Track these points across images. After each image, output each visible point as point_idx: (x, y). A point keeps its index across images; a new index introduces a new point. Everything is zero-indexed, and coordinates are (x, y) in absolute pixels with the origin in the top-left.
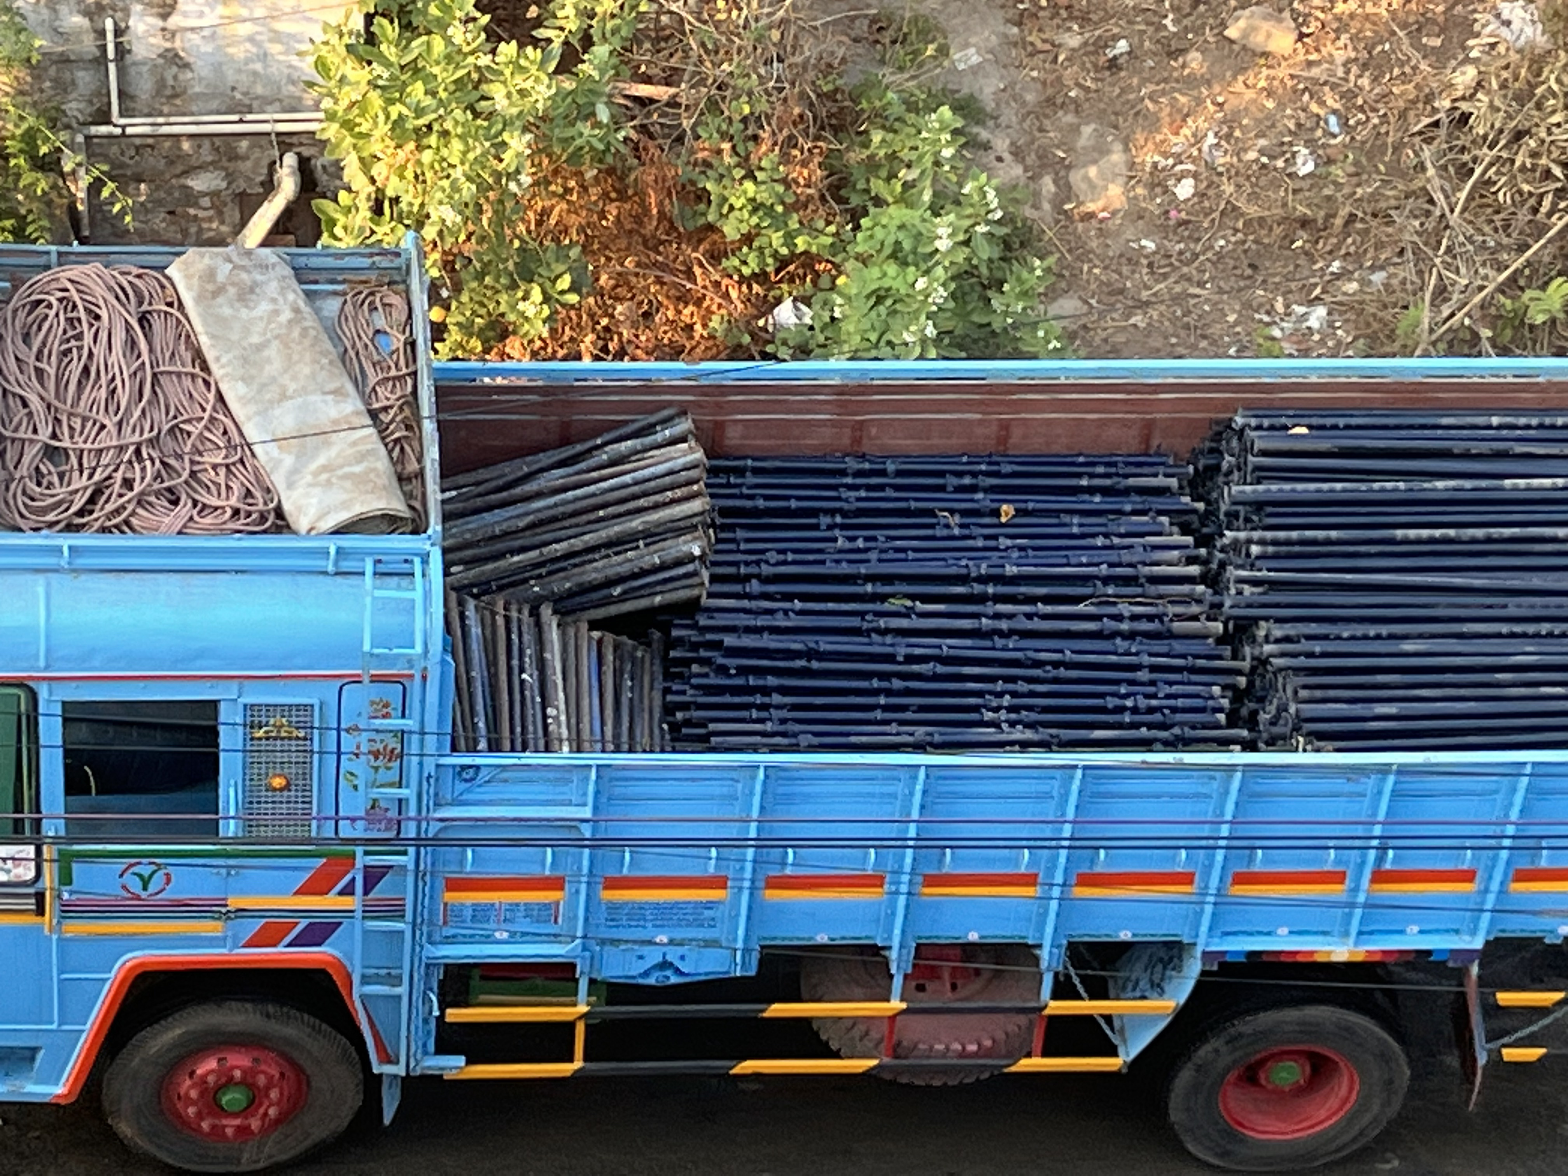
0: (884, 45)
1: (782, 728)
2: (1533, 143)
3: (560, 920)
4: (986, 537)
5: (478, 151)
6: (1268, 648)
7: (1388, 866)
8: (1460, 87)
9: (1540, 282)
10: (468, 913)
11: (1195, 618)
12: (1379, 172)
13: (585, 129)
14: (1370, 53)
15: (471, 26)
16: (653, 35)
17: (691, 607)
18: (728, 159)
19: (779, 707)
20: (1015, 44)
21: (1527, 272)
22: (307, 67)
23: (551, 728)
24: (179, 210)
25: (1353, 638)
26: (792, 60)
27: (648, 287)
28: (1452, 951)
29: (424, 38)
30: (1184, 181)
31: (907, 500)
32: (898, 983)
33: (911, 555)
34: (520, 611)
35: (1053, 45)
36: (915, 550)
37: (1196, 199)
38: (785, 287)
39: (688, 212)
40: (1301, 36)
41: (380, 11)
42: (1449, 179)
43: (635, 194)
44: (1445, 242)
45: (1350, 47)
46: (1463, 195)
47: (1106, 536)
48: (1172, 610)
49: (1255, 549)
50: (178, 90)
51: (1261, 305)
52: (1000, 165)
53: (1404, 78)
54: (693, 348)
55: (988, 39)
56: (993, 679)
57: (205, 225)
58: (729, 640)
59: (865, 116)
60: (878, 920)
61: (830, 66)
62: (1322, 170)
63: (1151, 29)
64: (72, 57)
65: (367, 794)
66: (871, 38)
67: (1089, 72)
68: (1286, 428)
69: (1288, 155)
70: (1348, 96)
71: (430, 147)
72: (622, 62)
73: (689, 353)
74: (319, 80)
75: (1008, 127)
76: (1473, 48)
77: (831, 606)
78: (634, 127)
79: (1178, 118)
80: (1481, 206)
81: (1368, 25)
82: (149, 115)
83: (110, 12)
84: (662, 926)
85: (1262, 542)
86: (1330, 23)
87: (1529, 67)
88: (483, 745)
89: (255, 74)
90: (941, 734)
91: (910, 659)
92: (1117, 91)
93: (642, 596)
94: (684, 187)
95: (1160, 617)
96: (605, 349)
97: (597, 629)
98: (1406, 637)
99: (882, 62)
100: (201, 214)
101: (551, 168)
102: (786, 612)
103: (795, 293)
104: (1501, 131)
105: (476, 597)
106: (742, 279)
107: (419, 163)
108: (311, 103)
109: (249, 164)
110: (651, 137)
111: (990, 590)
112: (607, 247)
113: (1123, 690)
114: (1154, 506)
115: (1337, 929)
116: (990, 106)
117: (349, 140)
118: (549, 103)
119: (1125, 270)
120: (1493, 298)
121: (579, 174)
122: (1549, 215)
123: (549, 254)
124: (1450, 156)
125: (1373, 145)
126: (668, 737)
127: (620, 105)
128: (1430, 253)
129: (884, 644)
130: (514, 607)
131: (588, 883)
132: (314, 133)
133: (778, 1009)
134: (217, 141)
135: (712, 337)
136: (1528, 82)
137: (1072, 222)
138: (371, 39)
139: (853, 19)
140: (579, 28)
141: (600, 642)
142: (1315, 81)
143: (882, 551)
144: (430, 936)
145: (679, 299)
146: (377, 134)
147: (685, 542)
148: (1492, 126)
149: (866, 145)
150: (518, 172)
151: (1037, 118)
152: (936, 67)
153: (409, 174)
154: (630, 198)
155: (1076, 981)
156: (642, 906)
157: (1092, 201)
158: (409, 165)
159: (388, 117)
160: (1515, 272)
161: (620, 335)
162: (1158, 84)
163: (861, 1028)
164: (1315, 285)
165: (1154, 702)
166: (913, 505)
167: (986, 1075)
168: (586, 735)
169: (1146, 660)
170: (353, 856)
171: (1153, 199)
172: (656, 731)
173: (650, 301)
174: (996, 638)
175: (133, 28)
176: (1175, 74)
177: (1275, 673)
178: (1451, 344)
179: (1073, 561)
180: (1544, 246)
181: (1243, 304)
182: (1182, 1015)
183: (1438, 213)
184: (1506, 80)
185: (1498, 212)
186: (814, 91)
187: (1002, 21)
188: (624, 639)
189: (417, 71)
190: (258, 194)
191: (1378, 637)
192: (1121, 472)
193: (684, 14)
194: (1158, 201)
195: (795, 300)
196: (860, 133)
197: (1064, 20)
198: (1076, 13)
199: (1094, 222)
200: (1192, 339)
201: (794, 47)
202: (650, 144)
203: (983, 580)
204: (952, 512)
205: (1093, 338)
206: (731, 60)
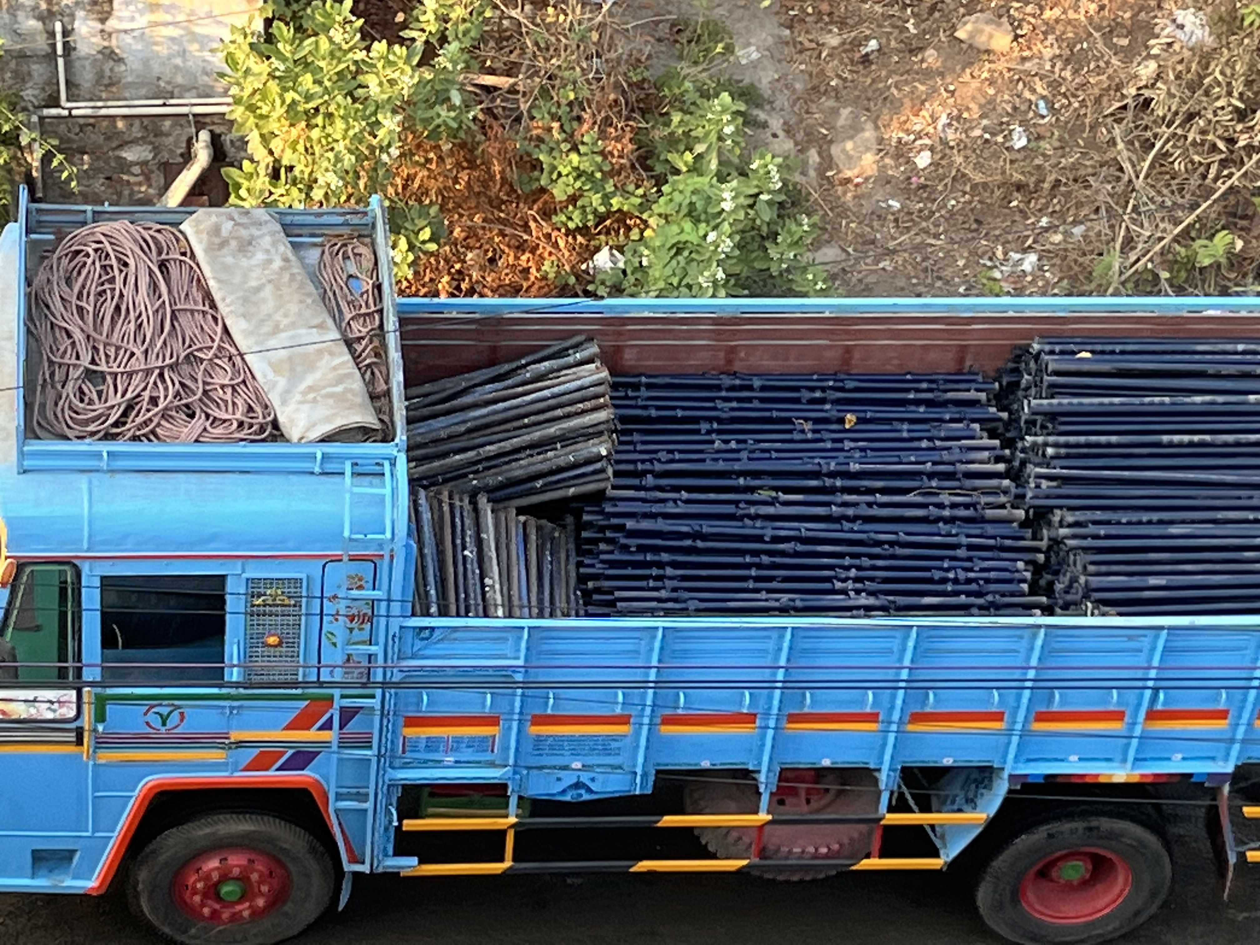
0: (682, 44)
1: (674, 595)
2: (1201, 123)
3: (496, 750)
4: (834, 441)
5: (357, 130)
6: (1063, 531)
7: (1159, 707)
8: (1144, 78)
9: (1208, 234)
10: (422, 745)
11: (1003, 506)
12: (1078, 145)
13: (442, 111)
14: (1071, 50)
15: (347, 27)
16: (497, 35)
17: (599, 497)
18: (556, 135)
19: (671, 578)
20: (787, 43)
21: (1197, 226)
22: (218, 61)
23: (488, 595)
24: (115, 176)
25: (1129, 523)
26: (608, 56)
27: (491, 239)
28: (1209, 774)
29: (313, 39)
30: (922, 153)
31: (770, 410)
32: (765, 799)
33: (774, 455)
34: (461, 500)
35: (818, 44)
36: (777, 451)
37: (932, 168)
38: (603, 237)
39: (525, 178)
40: (1016, 37)
41: (277, 16)
42: (1135, 151)
43: (482, 164)
44: (1132, 202)
45: (1056, 46)
46: (1146, 164)
47: (930, 439)
48: (984, 500)
49: (1050, 451)
50: (114, 80)
51: (985, 253)
52: (776, 140)
53: (1099, 71)
54: (529, 287)
55: (765, 40)
56: (841, 556)
57: (136, 188)
58: (630, 524)
59: (667, 100)
60: (751, 750)
61: (639, 60)
62: (1033, 144)
63: (896, 32)
64: (29, 54)
65: (343, 649)
66: (672, 39)
67: (846, 65)
68: (1074, 353)
69: (1006, 132)
70: (1054, 85)
71: (317, 126)
72: (472, 57)
73: (526, 291)
74: (228, 71)
75: (782, 110)
76: (1153, 46)
77: (712, 496)
78: (482, 110)
79: (918, 102)
80: (1161, 173)
81: (1069, 28)
82: (91, 100)
83: (60, 17)
84: (578, 755)
85: (1056, 445)
86: (1039, 27)
87: (1199, 63)
88: (434, 609)
89: (177, 67)
90: (802, 600)
91: (776, 540)
92: (869, 81)
93: (561, 488)
94: (521, 158)
95: (974, 505)
96: (458, 288)
97: (523, 514)
98: (1172, 522)
99: (681, 58)
100: (132, 179)
101: (414, 143)
102: (675, 501)
103: (611, 243)
104: (1176, 113)
105: (425, 488)
106: (568, 232)
107: (309, 138)
108: (222, 90)
109: (171, 139)
110: (496, 118)
111: (839, 483)
112: (460, 206)
113: (946, 565)
114: (968, 416)
115: (1119, 757)
116: (767, 93)
117: (252, 120)
118: (412, 90)
119: (875, 224)
120: (1170, 247)
121: (437, 148)
122: (1216, 180)
123: (412, 211)
124: (1136, 133)
125: (1074, 125)
126: (581, 602)
127: (470, 92)
128: (1121, 211)
129: (754, 527)
130: (456, 497)
131: (520, 720)
132: (224, 114)
133: (669, 820)
134: (146, 121)
135: (544, 278)
136: (1198, 74)
137: (833, 187)
138: (270, 38)
139: (657, 23)
140: (438, 30)
141: (525, 524)
142: (1028, 73)
143: (753, 451)
144: (391, 763)
145: (518, 248)
146: (275, 115)
147: (593, 445)
148: (1169, 110)
149: (668, 124)
150: (389, 145)
151: (806, 103)
152: (724, 61)
153: (301, 148)
154: (478, 166)
155: (909, 797)
156: (561, 739)
157: (849, 169)
158: (301, 141)
159: (283, 102)
160: (1189, 225)
161: (470, 276)
162: (902, 75)
163: (735, 834)
164: (1028, 236)
165: (972, 575)
166: (775, 414)
167: (834, 873)
168: (516, 601)
169: (964, 540)
170: (331, 698)
171: (897, 167)
172: (572, 597)
173: (495, 250)
174: (844, 523)
175: (76, 31)
176: (916, 67)
177: (1068, 552)
178: (1137, 284)
179: (904, 460)
180: (1211, 206)
181: (970, 253)
182: (992, 825)
183: (1126, 178)
184: (1180, 72)
185: (1173, 178)
186: (626, 81)
187: (776, 25)
188: (544, 522)
189: (307, 65)
190: (180, 164)
191: (1150, 522)
192: (942, 387)
193: (521, 20)
194: (902, 169)
195: (611, 248)
196: (662, 115)
197: (826, 24)
198: (836, 19)
199: (851, 187)
200: (929, 281)
201: (610, 46)
202: (495, 124)
203: (832, 475)
204: (806, 419)
205: (850, 279)
206: (560, 56)
